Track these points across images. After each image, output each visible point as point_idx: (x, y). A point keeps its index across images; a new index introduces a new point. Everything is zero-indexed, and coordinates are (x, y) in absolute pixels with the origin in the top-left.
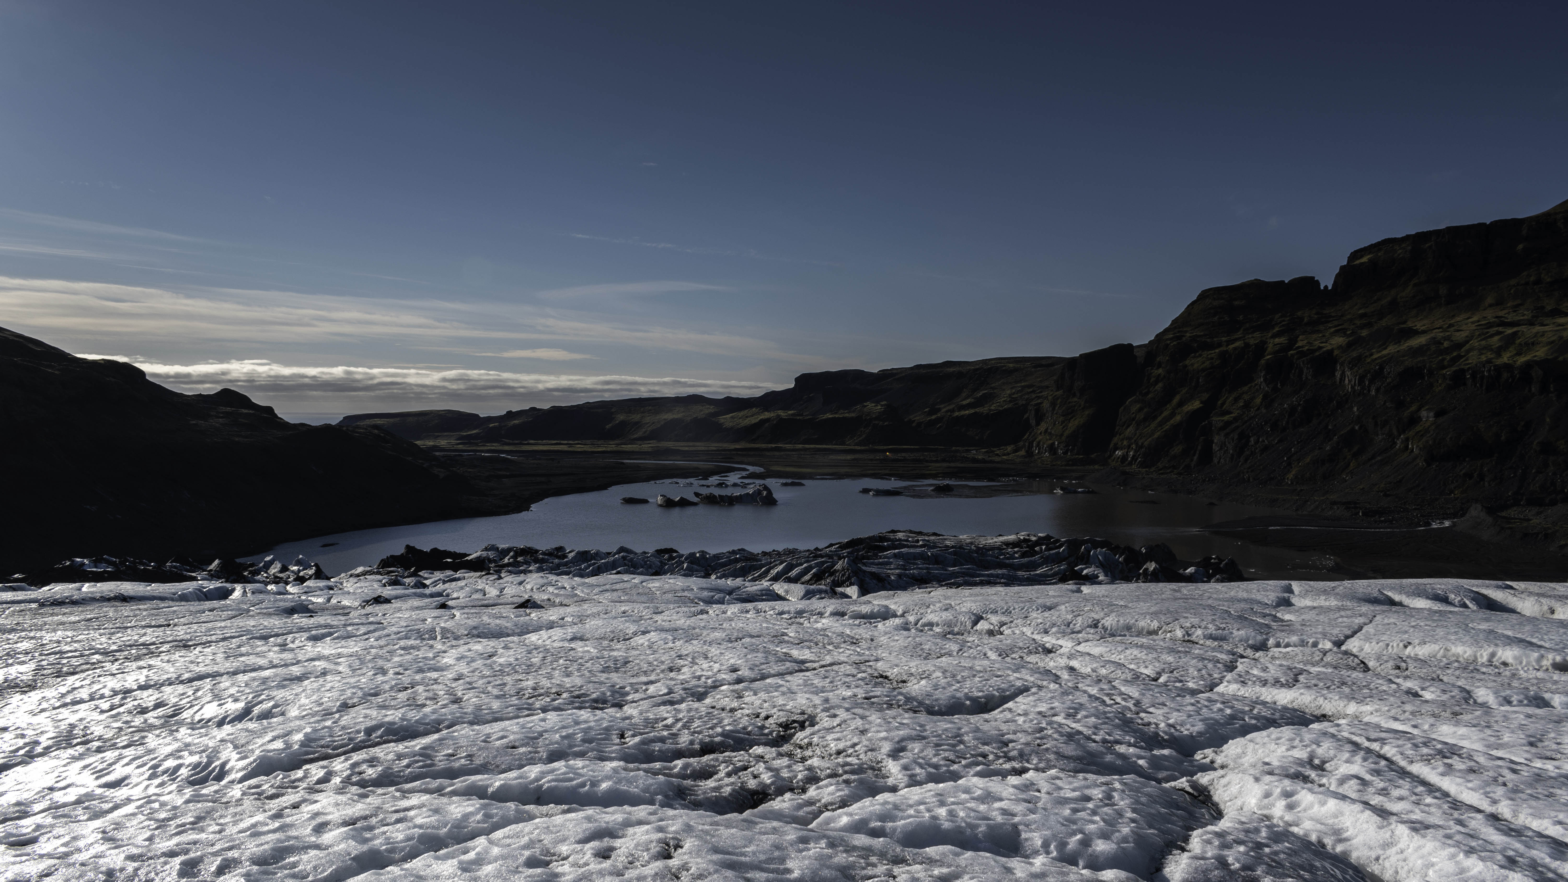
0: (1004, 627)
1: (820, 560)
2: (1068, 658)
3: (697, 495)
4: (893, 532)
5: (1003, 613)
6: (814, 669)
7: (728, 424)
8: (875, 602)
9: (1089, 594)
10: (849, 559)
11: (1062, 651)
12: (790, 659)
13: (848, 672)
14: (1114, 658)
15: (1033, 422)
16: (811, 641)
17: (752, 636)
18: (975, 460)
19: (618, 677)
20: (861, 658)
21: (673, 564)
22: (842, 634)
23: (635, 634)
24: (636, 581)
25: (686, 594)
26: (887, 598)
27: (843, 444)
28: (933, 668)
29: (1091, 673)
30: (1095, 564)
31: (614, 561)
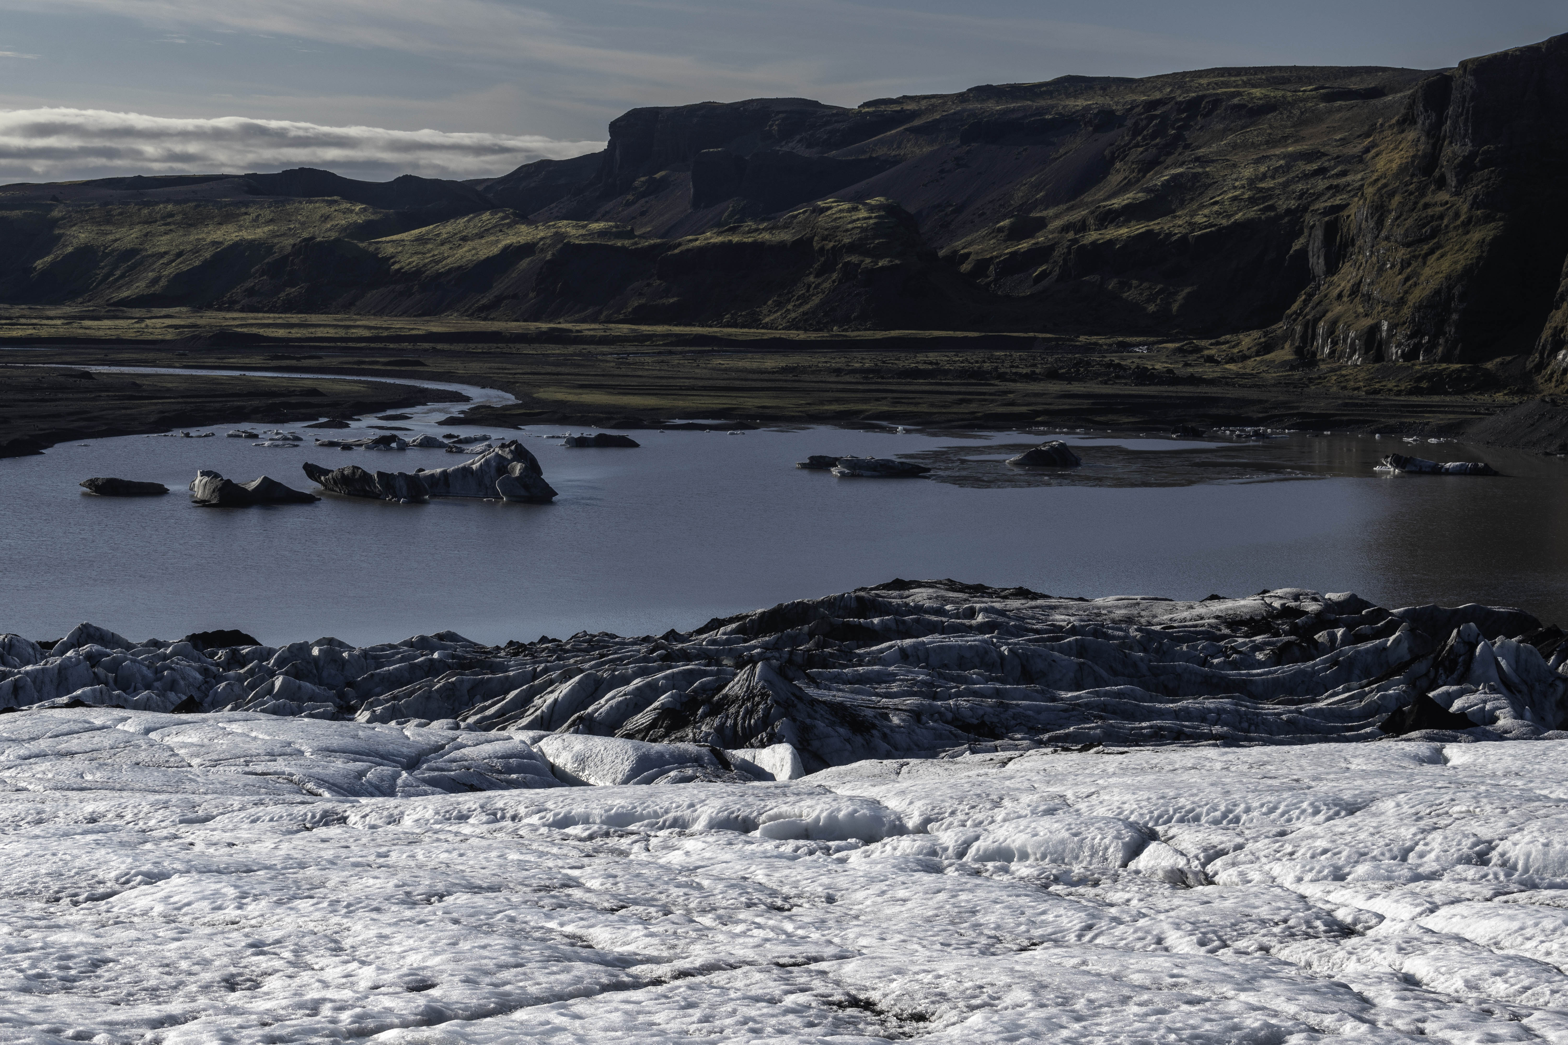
0: (1219, 862)
1: (682, 667)
2: (1400, 949)
3: (312, 471)
4: (900, 585)
5: (1216, 822)
6: (657, 982)
7: (408, 260)
8: (843, 791)
9: (1466, 767)
10: (768, 666)
11: (1382, 930)
12: (585, 952)
13: (755, 991)
14: (1529, 950)
15: (1317, 263)
16: (649, 902)
17: (476, 889)
18: (1143, 376)
19: (72, 1006)
20: (794, 950)
21: (240, 679)
22: (741, 883)
23: (125, 881)
24: (130, 727)
25: (280, 765)
26: (878, 778)
27: (754, 322)
28: (1006, 979)
29: (1464, 993)
30: (1486, 682)
31: (62, 668)
